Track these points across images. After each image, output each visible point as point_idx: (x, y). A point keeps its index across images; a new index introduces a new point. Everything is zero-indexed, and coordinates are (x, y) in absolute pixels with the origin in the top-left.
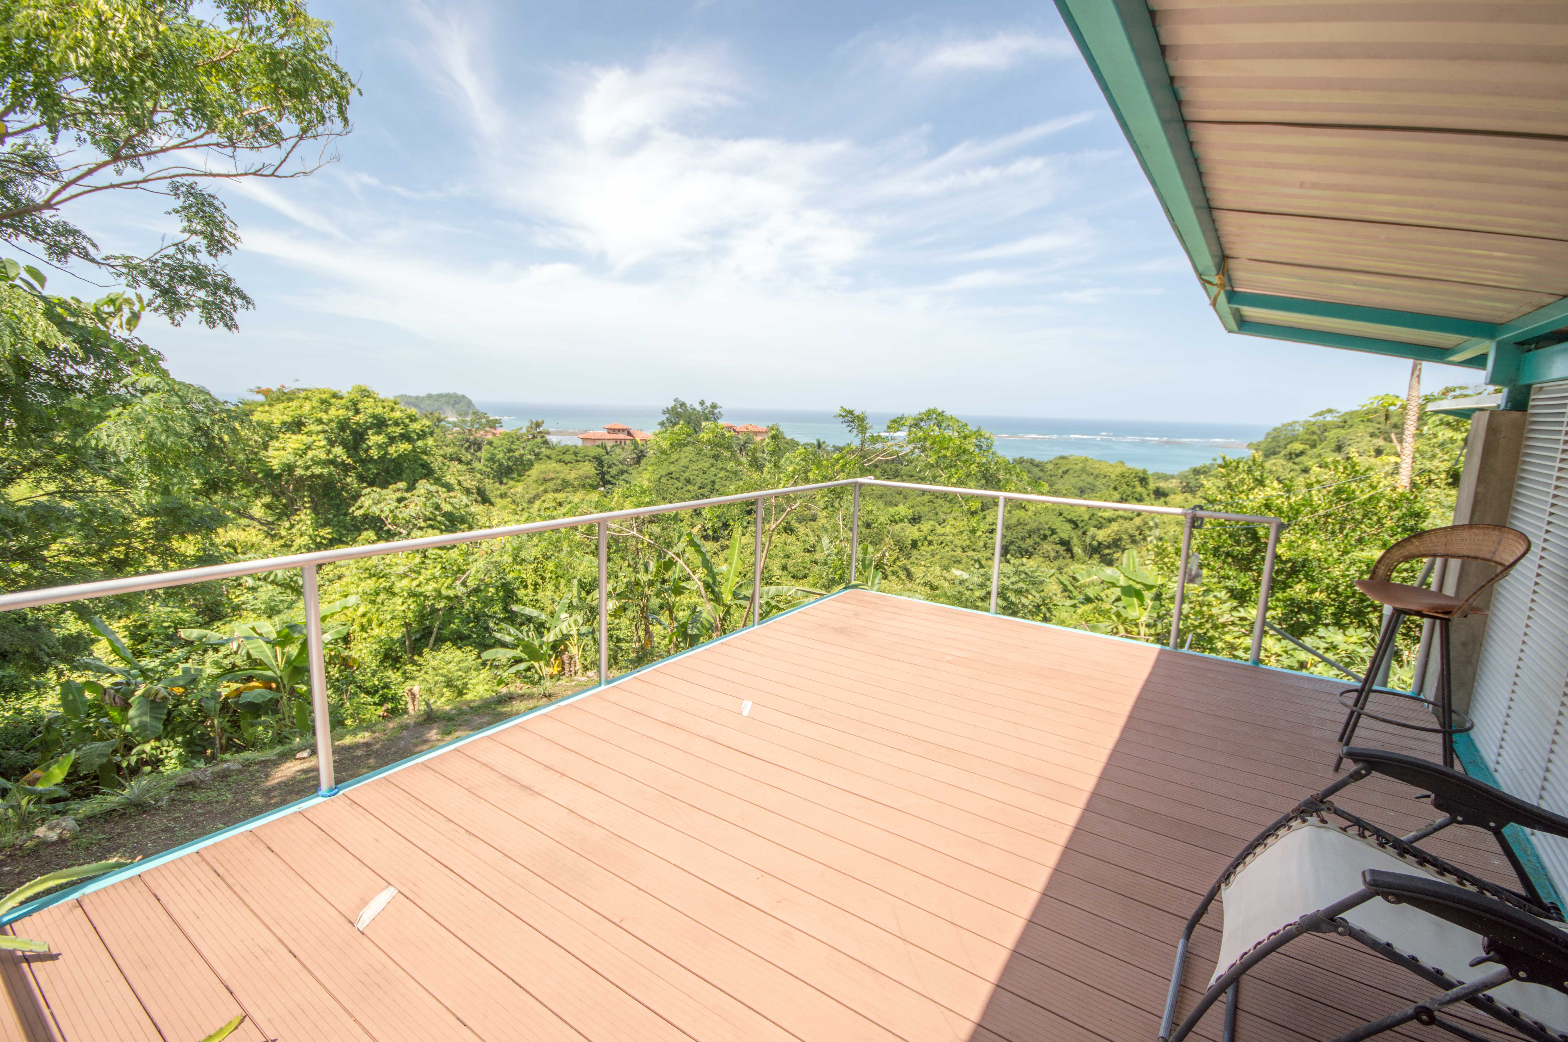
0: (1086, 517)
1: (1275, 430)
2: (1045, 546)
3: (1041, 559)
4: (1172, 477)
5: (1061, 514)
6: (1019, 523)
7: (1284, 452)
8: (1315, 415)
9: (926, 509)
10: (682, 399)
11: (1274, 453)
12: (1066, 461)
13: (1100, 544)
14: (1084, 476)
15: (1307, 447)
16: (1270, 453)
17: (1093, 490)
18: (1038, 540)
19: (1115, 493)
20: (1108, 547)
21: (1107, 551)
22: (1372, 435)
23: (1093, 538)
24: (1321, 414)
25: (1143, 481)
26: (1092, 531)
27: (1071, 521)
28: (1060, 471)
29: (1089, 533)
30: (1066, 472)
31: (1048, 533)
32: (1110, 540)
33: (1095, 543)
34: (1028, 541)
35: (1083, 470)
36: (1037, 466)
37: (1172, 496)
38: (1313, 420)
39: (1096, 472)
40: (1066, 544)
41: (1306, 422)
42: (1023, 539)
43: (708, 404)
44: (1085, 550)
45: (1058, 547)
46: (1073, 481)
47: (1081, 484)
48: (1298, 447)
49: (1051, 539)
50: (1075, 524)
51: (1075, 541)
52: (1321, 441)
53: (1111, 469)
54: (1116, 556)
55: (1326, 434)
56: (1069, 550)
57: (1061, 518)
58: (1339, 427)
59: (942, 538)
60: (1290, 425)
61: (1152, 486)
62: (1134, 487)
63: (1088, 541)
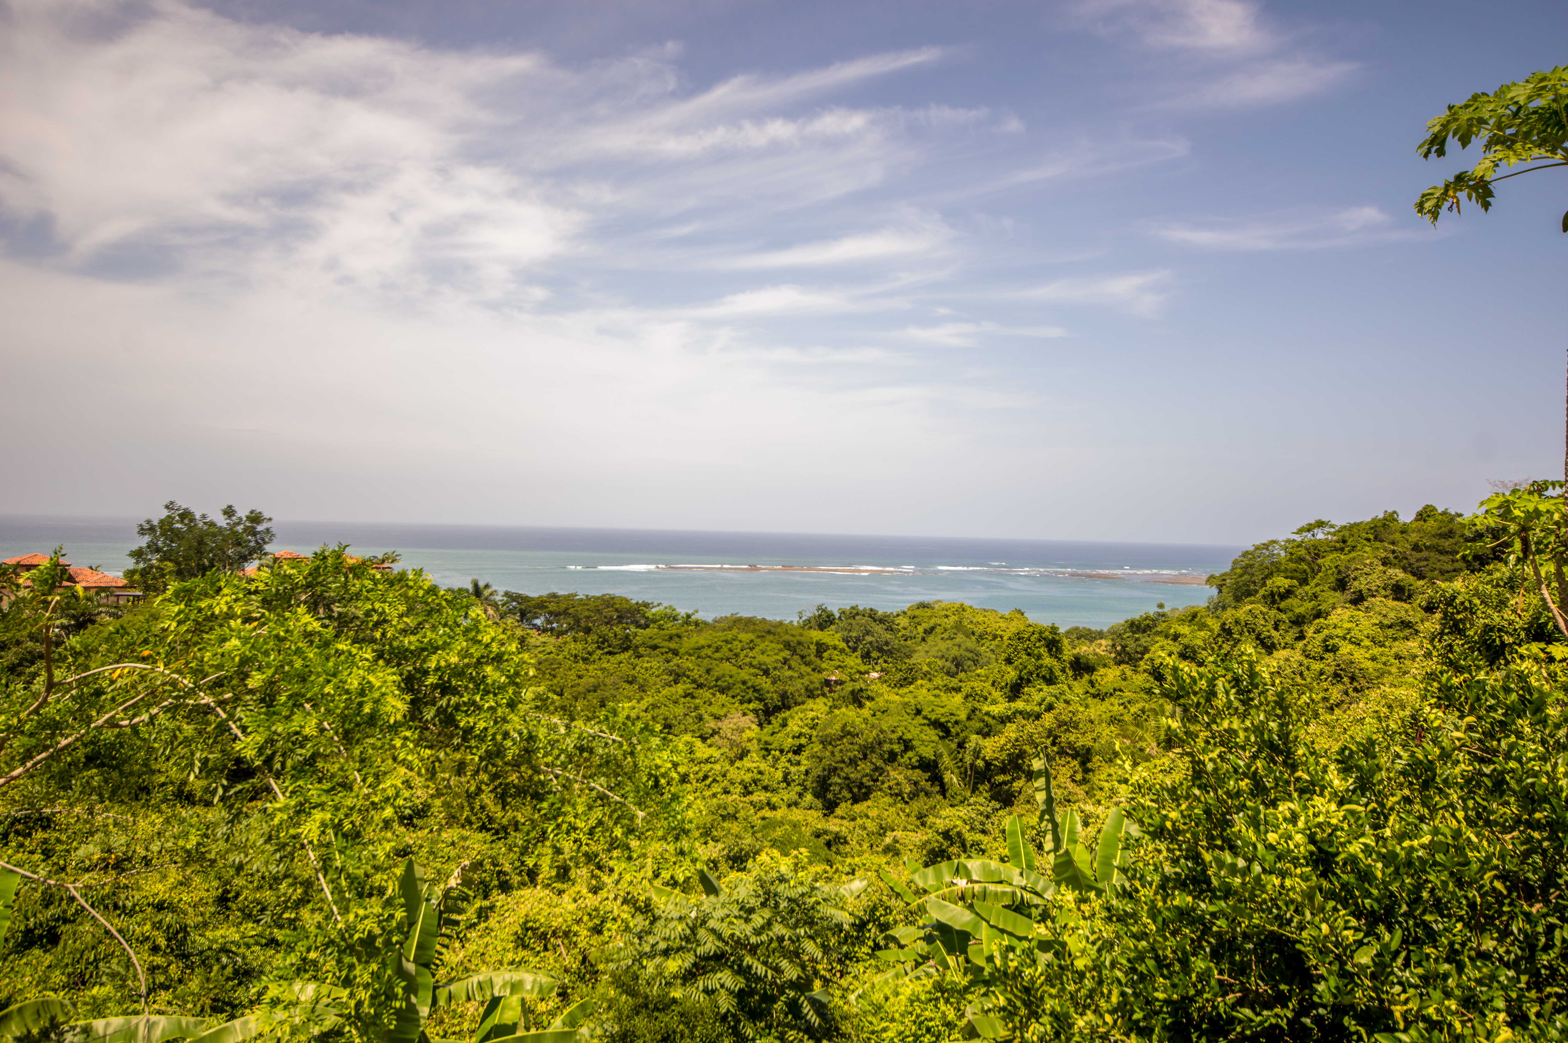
0: (963, 716)
1: (1245, 554)
2: (893, 774)
3: (888, 800)
4: (1101, 635)
5: (918, 712)
6: (846, 733)
7: (1262, 592)
8: (1300, 531)
9: (679, 710)
10: (183, 503)
11: (1249, 594)
12: (929, 612)
13: (988, 764)
14: (960, 638)
15: (1295, 582)
16: (1242, 594)
17: (976, 662)
18: (880, 763)
19: (1009, 669)
20: (1003, 770)
21: (1001, 778)
22: (1385, 562)
23: (977, 753)
24: (1309, 528)
25: (1053, 645)
26: (974, 739)
27: (936, 724)
28: (920, 629)
29: (970, 745)
30: (930, 631)
31: (897, 748)
32: (1004, 756)
33: (980, 763)
34: (862, 765)
35: (959, 627)
36: (882, 621)
37: (1102, 671)
38: (1298, 538)
39: (979, 630)
40: (931, 767)
41: (1288, 541)
42: (853, 762)
43: (242, 512)
44: (963, 775)
45: (917, 774)
46: (943, 646)
47: (955, 652)
48: (1281, 582)
49: (905, 760)
50: (942, 728)
51: (946, 760)
52: (1315, 573)
53: (1003, 625)
54: (1017, 785)
55: (1320, 561)
56: (937, 778)
57: (920, 720)
58: (1336, 549)
59: (706, 767)
60: (1266, 546)
61: (1068, 653)
62: (1039, 657)
63: (968, 759)
